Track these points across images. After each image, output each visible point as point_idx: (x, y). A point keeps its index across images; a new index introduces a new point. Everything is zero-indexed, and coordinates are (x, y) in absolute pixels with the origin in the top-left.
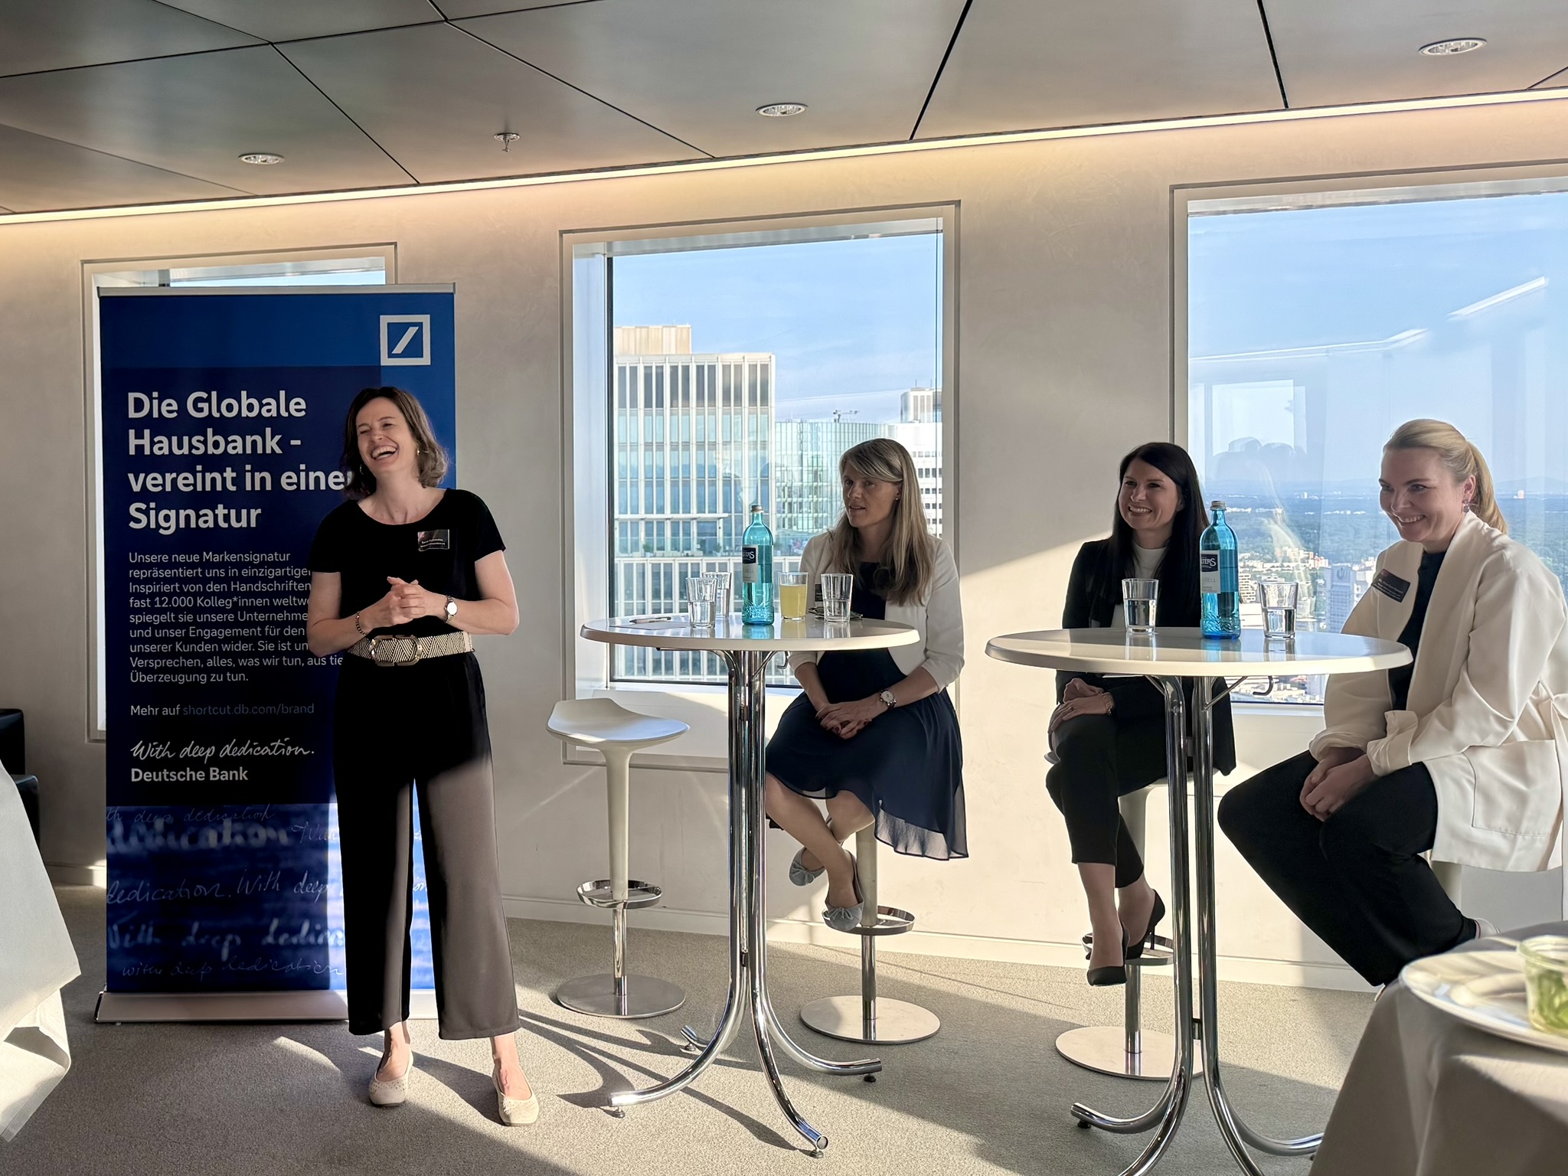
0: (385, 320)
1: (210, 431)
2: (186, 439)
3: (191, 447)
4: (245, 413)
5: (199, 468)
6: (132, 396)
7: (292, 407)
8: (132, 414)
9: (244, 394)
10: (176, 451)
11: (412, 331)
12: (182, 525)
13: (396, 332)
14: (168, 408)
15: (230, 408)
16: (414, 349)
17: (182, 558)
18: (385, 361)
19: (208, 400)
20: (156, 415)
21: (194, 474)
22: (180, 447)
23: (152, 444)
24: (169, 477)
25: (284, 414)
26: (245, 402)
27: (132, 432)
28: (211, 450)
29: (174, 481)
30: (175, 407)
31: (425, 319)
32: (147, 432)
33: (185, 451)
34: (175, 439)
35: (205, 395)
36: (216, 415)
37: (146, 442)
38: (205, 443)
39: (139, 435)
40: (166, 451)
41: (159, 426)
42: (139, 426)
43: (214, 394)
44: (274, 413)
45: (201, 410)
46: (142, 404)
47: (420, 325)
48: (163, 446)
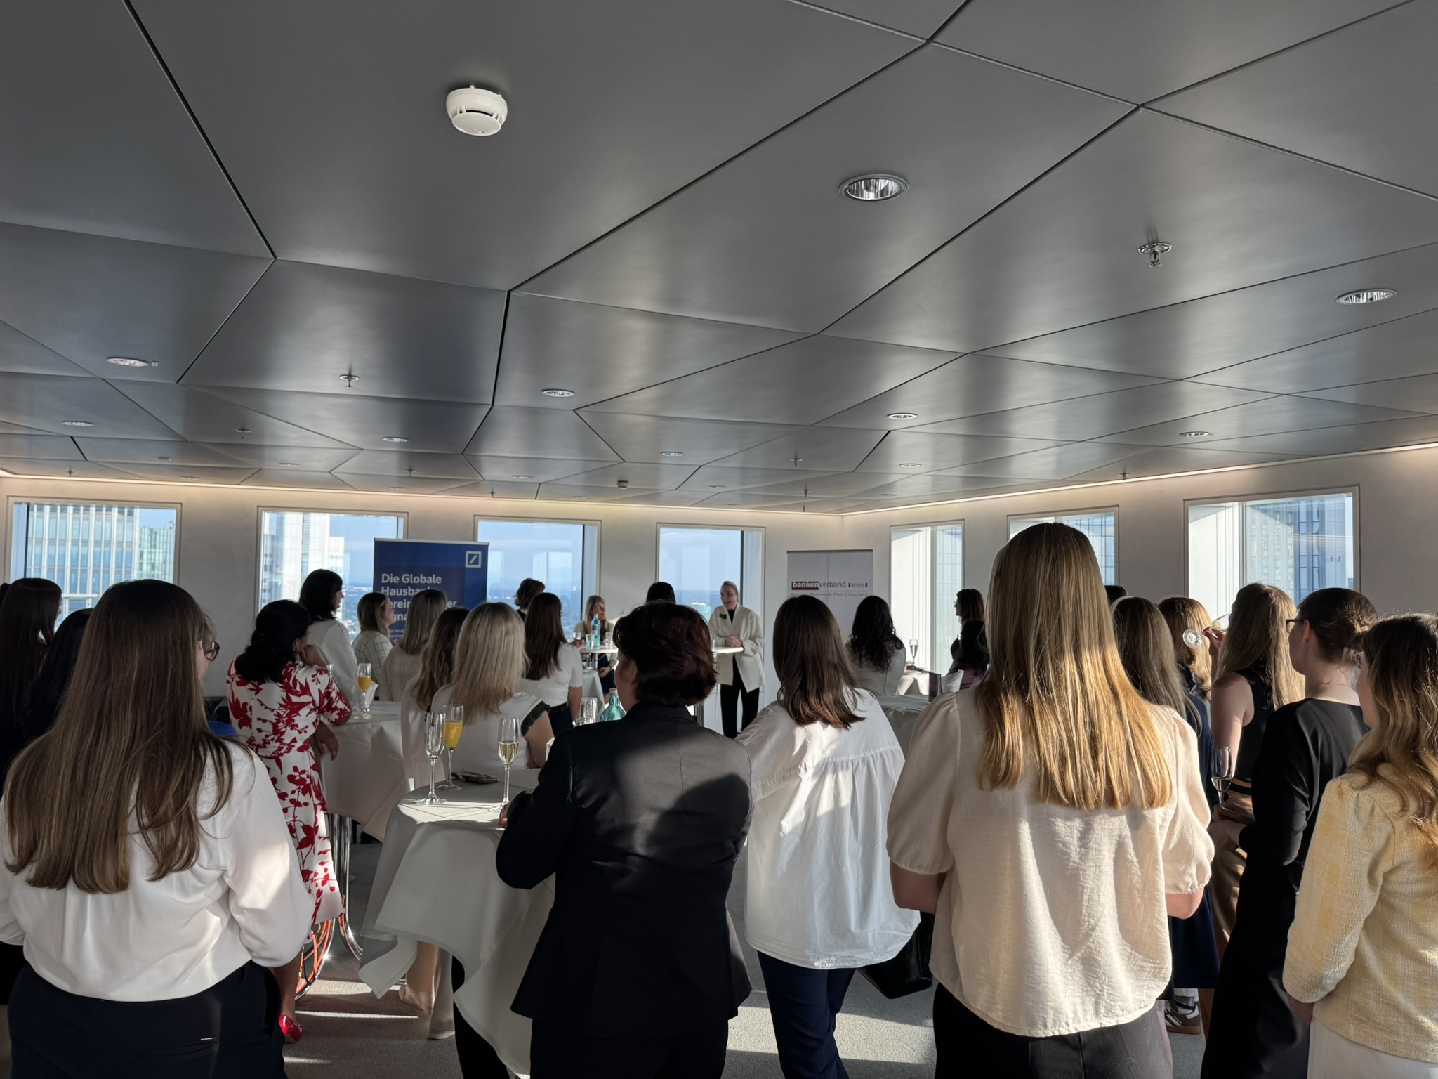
0: (468, 553)
1: (409, 588)
2: (401, 590)
3: (403, 593)
4: (421, 582)
5: (405, 600)
6: (383, 575)
7: (437, 580)
8: (383, 581)
9: (421, 575)
10: (398, 594)
11: (476, 556)
12: (398, 619)
13: (471, 556)
14: (396, 580)
15: (416, 580)
16: (476, 562)
17: (397, 631)
18: (467, 566)
19: (409, 577)
20: (391, 581)
21: (403, 602)
22: (399, 592)
23: (390, 591)
24: (395, 603)
25: (434, 582)
26: (422, 577)
27: (383, 588)
28: (409, 594)
29: (396, 605)
30: (398, 579)
31: (480, 553)
32: (388, 588)
33: (401, 594)
34: (397, 590)
35: (408, 575)
36: (412, 582)
37: (387, 591)
38: (407, 591)
39: (385, 589)
40: (394, 594)
41: (392, 586)
42: (385, 585)
43: (411, 575)
44: (431, 582)
45: (406, 580)
46: (387, 578)
47: (478, 555)
48: (394, 592)
